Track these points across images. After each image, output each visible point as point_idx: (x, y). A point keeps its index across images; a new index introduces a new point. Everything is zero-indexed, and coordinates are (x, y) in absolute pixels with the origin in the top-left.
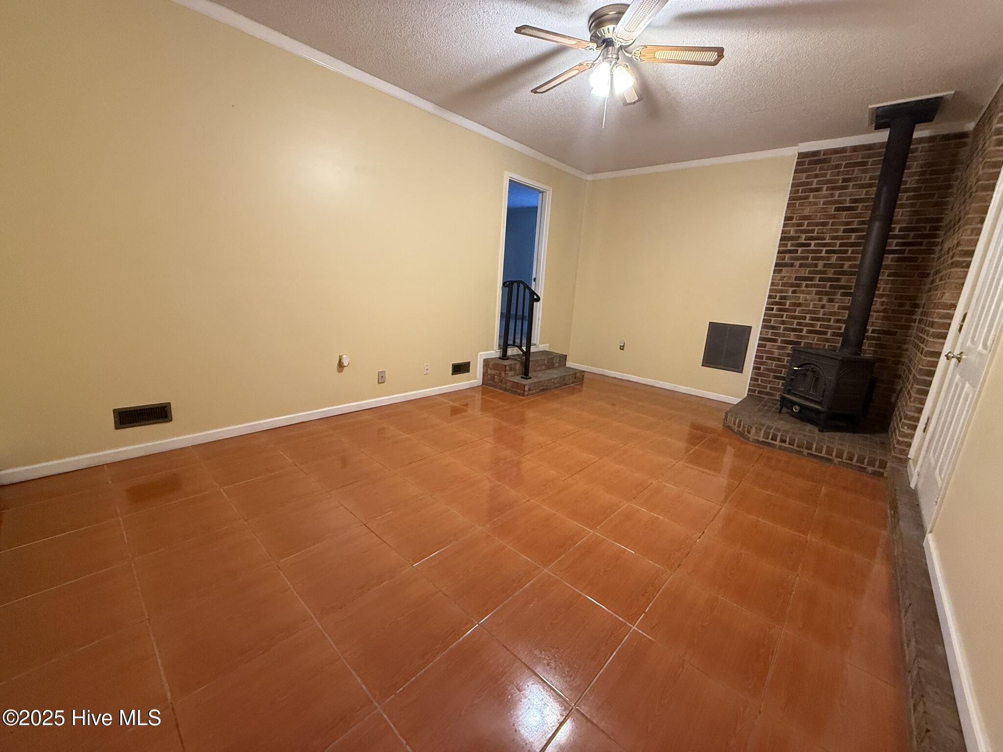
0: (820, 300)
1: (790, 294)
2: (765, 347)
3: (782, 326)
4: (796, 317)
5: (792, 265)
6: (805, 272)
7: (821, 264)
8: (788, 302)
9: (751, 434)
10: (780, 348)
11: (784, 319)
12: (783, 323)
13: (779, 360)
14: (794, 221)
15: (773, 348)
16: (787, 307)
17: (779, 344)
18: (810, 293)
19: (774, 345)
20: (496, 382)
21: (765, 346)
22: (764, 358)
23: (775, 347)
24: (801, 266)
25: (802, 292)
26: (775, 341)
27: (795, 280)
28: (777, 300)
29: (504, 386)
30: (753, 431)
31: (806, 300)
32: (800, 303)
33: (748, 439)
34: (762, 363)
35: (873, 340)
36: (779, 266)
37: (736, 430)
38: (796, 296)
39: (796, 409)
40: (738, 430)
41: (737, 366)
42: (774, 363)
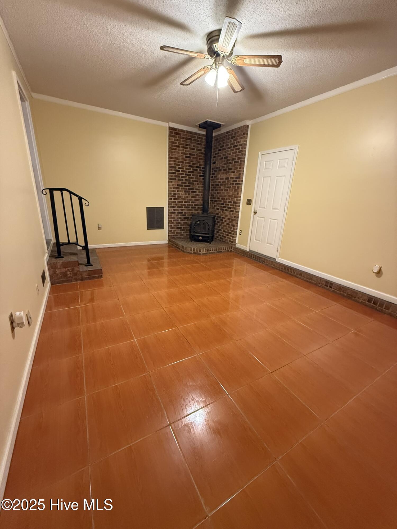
1: (177, 192)
3: (176, 206)
4: (180, 202)
5: (175, 179)
6: (180, 183)
7: (184, 179)
8: (177, 196)
21: (171, 216)
22: (172, 220)
24: (178, 180)
25: (180, 191)
26: (174, 213)
27: (177, 186)
28: (173, 195)
29: (80, 277)
31: (182, 195)
32: (180, 196)
39: (200, 238)
41: (162, 227)
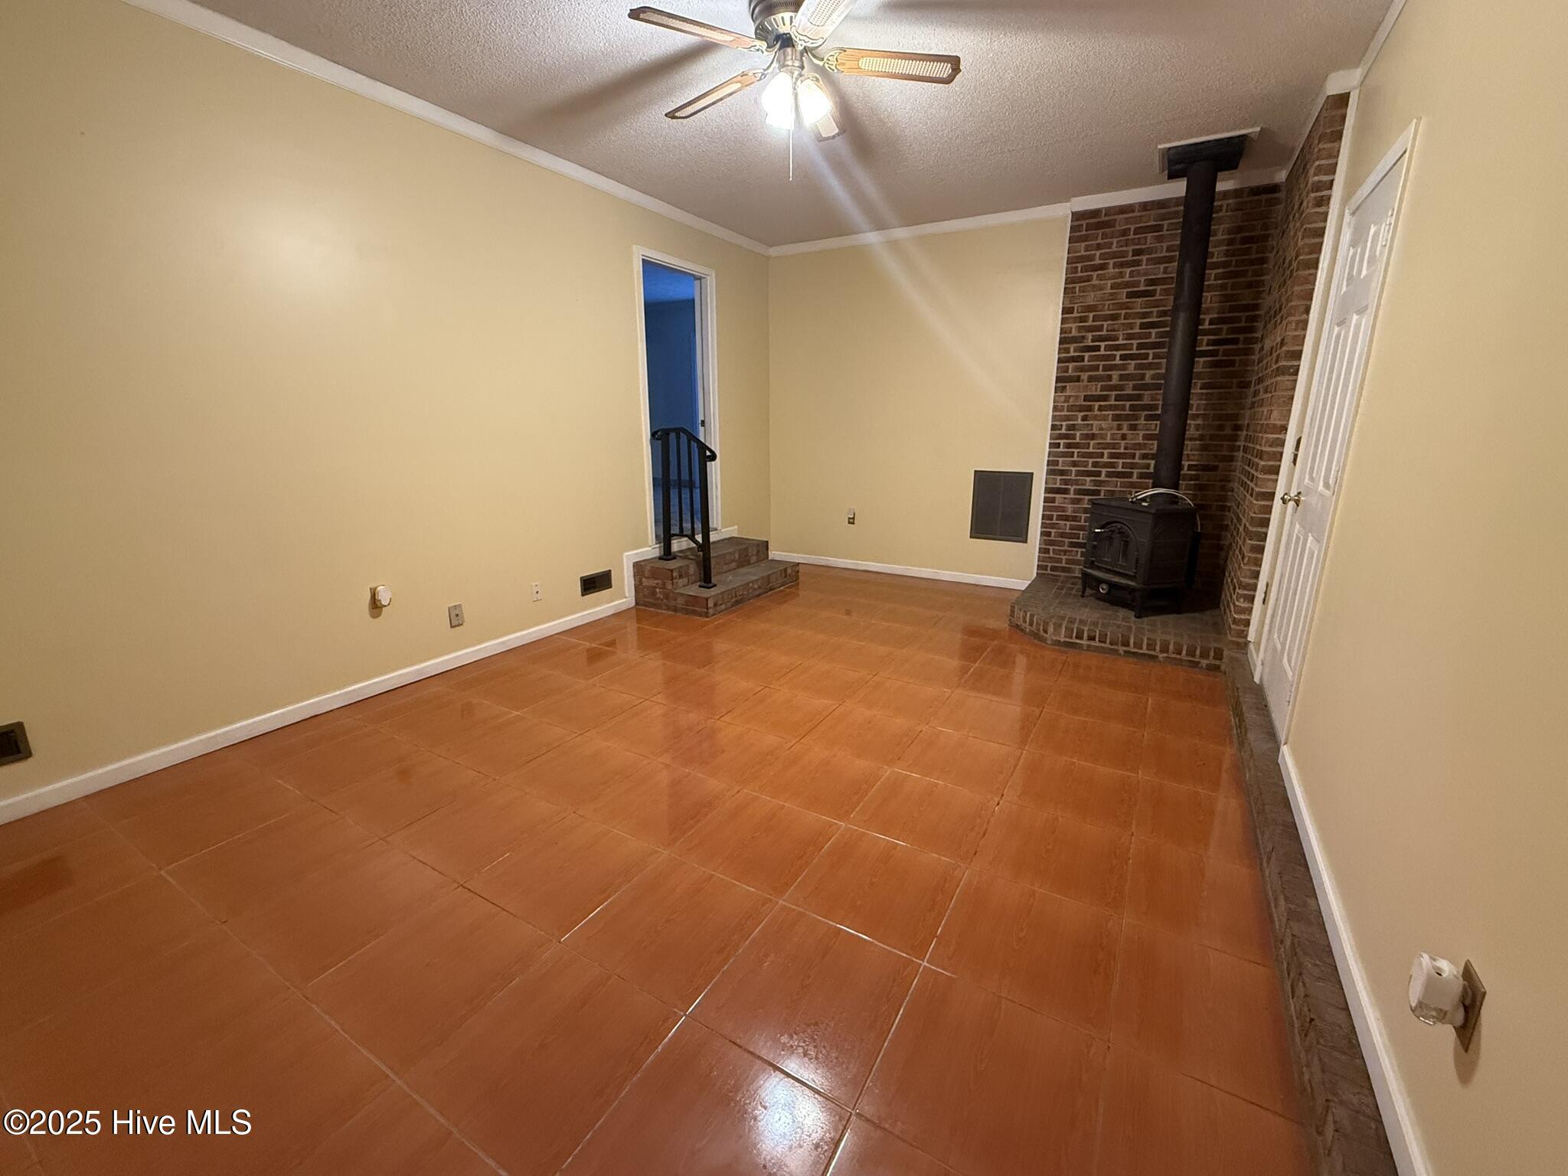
0: (1119, 428)
1: (1079, 422)
2: (1054, 503)
3: (1074, 469)
4: (1091, 455)
5: (1078, 379)
6: (1096, 389)
7: (1115, 374)
8: (1078, 434)
9: (1049, 633)
10: (1074, 501)
11: (1075, 458)
12: (1074, 464)
13: (1075, 519)
14: (1075, 315)
15: (1064, 503)
16: (1078, 440)
17: (1072, 496)
18: (1105, 418)
19: (1065, 498)
20: (659, 598)
21: (1053, 500)
22: (1055, 517)
23: (1066, 501)
24: (1091, 379)
25: (1095, 418)
26: (1066, 491)
27: (1084, 401)
28: (1064, 431)
29: (672, 603)
30: (1051, 629)
31: (1101, 429)
32: (1094, 434)
33: (1044, 640)
34: (1053, 526)
35: (1191, 480)
36: (1062, 381)
37: (1027, 630)
38: (1088, 425)
39: (1103, 589)
40: (1030, 630)
41: (1019, 534)
42: (1068, 523)
